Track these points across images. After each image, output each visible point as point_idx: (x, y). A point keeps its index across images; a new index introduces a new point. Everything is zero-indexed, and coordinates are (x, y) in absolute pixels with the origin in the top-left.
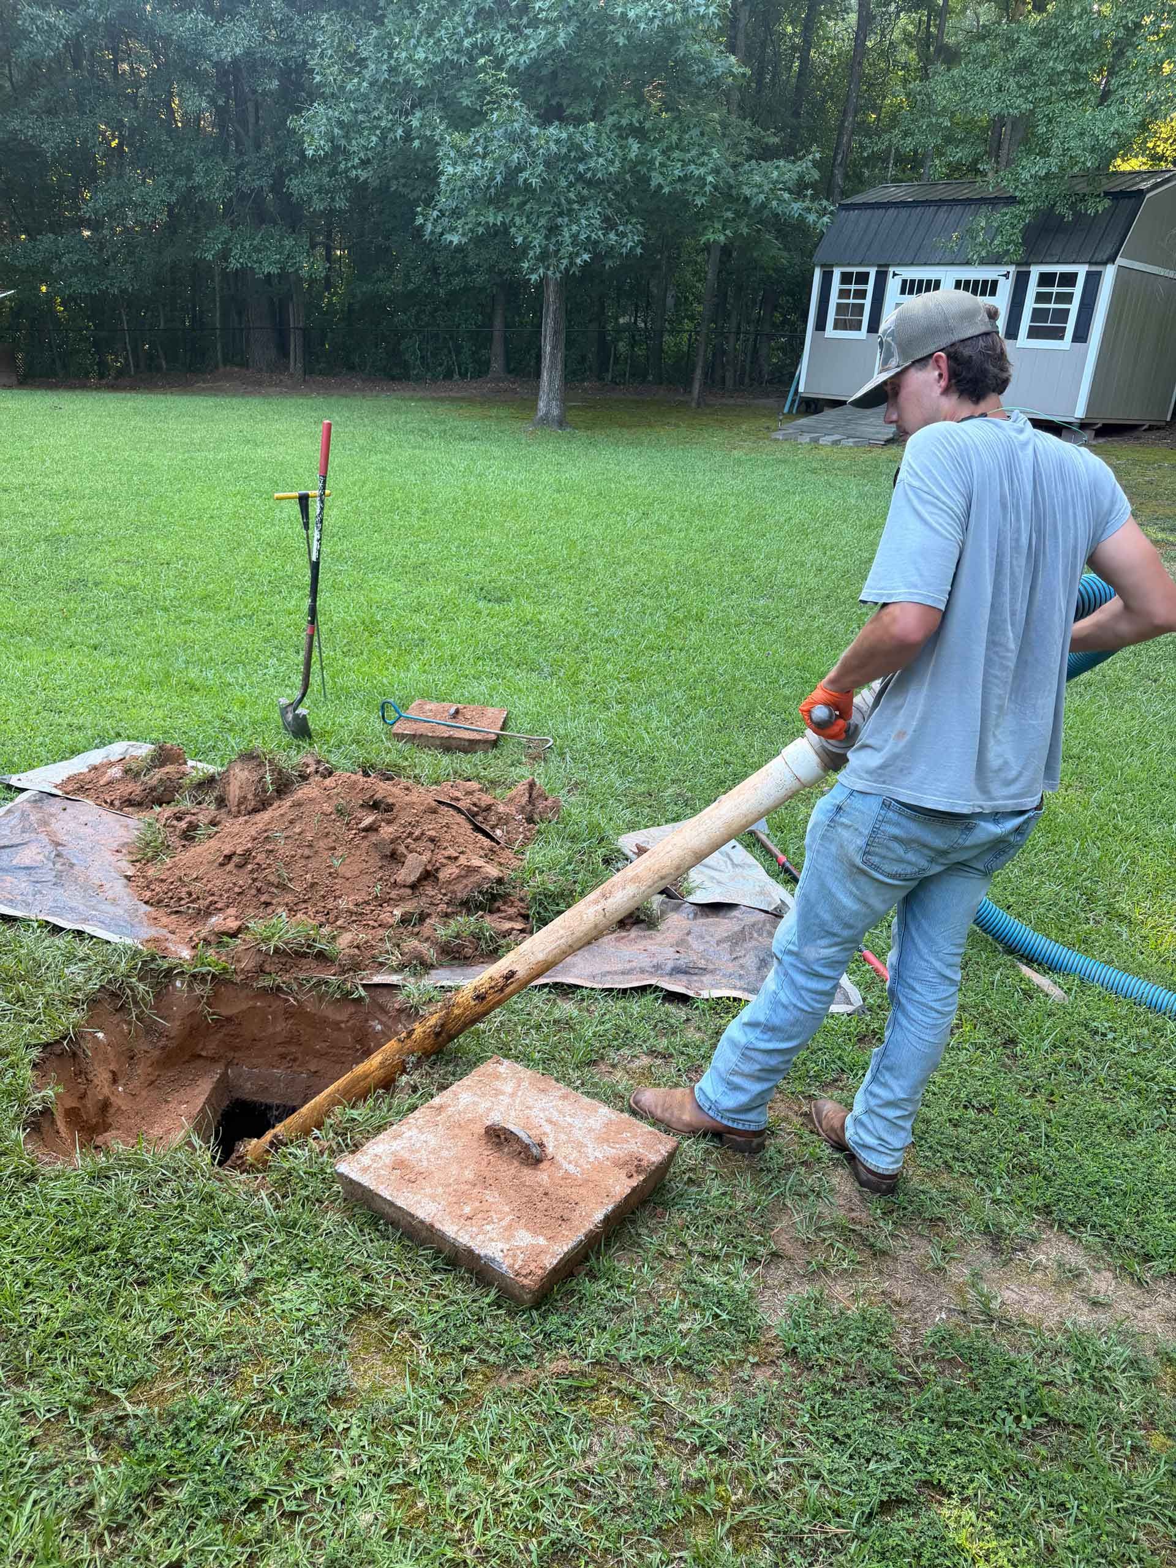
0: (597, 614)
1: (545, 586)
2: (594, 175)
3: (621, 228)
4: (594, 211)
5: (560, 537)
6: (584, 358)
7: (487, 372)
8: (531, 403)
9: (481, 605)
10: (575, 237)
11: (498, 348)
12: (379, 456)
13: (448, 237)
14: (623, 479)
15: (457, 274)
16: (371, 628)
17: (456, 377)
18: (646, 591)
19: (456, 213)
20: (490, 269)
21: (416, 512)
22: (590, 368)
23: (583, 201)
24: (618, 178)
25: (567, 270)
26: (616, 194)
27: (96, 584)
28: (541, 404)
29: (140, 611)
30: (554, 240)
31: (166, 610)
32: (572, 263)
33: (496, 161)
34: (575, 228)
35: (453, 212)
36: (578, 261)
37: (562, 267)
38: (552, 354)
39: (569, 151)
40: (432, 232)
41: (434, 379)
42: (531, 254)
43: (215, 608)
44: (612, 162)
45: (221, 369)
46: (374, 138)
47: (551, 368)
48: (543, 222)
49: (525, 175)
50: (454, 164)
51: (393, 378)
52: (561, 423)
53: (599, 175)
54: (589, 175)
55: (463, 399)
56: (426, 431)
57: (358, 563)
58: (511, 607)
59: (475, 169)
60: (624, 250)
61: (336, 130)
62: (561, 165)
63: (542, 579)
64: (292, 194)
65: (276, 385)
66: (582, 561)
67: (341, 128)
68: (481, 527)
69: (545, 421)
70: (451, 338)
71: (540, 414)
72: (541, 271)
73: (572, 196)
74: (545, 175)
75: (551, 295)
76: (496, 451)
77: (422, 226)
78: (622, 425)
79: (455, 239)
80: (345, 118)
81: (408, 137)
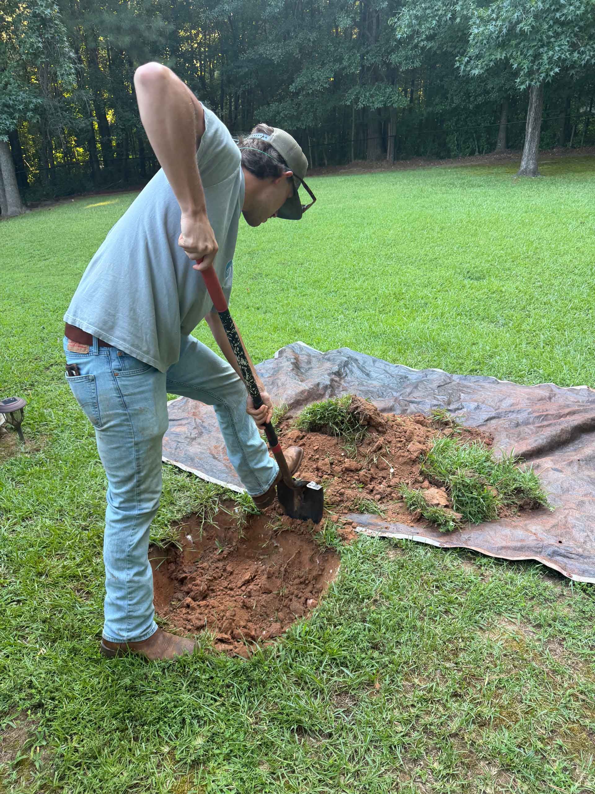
0: (541, 287)
1: (509, 269)
2: (566, 18)
3: (582, 49)
4: (564, 41)
5: (522, 239)
6: (555, 135)
7: (494, 149)
8: (518, 164)
9: (466, 282)
10: (550, 59)
11: (502, 135)
12: (423, 199)
13: (473, 72)
14: (570, 203)
15: (480, 95)
16: (398, 297)
17: (477, 153)
18: (577, 271)
19: (478, 57)
20: (500, 90)
21: (437, 229)
22: (558, 140)
23: (557, 35)
24: (582, 17)
25: (544, 79)
26: (580, 28)
27: (267, 275)
28: (523, 163)
29: (283, 290)
30: (537, 63)
31: (295, 288)
32: (547, 75)
33: (503, 20)
34: (551, 53)
35: (477, 56)
36: (552, 73)
37: (541, 78)
38: (532, 133)
39: (551, 6)
40: (464, 71)
41: (464, 156)
42: (522, 73)
43: (320, 288)
44: (579, 8)
45: (353, 161)
46: (434, 22)
47: (530, 142)
48: (531, 52)
49: (521, 25)
50: (479, 27)
51: (442, 158)
52: (535, 173)
53: (570, 17)
54: (563, 18)
55: (479, 165)
56: (453, 184)
57: (399, 259)
58: (485, 282)
59: (491, 28)
60: (583, 62)
61: (414, 21)
62: (545, 15)
63: (508, 265)
64: (391, 63)
65: (380, 167)
66: (535, 253)
67: (417, 20)
68: (475, 235)
69: (525, 173)
70: (476, 132)
71: (522, 169)
72: (527, 82)
73: (550, 33)
74: (533, 24)
75: (534, 98)
76: (491, 192)
77: (458, 68)
78: (575, 171)
79: (476, 72)
80: (419, 14)
81: (453, 18)
